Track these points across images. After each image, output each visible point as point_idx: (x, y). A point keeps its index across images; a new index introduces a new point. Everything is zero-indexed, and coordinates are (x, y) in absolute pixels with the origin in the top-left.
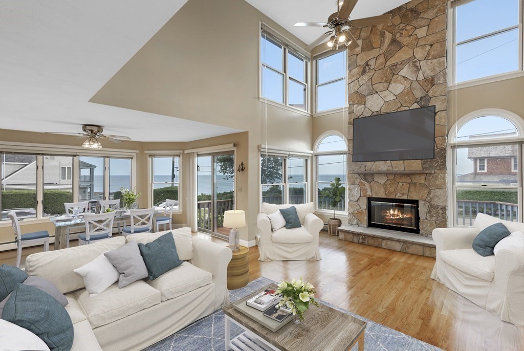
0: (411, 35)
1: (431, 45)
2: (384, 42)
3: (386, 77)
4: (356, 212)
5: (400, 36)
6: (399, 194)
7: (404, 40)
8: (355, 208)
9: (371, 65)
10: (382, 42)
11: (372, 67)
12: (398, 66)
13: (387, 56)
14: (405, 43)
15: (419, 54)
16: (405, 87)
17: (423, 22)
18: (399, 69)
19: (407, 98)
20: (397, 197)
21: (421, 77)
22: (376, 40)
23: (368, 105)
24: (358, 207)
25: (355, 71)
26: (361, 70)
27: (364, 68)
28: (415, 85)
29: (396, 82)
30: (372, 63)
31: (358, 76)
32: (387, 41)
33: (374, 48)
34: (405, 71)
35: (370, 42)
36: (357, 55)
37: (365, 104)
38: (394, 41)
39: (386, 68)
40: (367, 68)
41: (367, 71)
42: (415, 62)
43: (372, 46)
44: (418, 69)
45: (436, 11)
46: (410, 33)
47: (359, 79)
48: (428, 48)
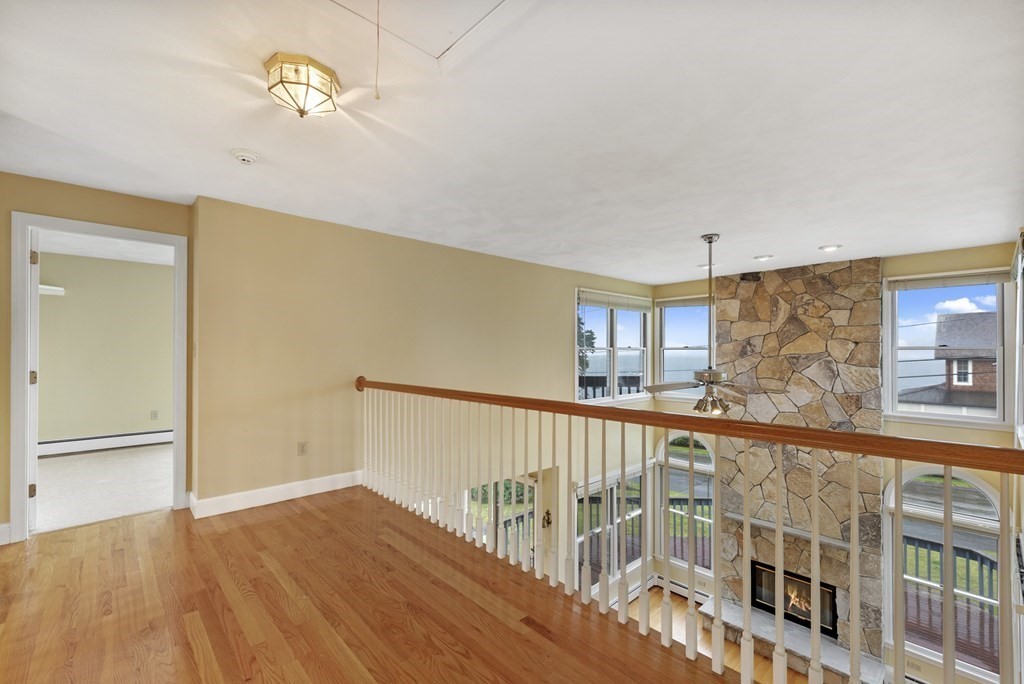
0: (822, 317)
1: (857, 343)
2: (777, 315)
3: (781, 372)
4: (730, 578)
5: (805, 313)
6: (802, 569)
7: (812, 323)
8: (729, 572)
9: (755, 346)
10: (774, 314)
11: (758, 349)
12: (801, 360)
13: (783, 338)
14: (812, 327)
15: (838, 351)
16: (814, 397)
17: (843, 303)
18: (802, 365)
19: (816, 416)
20: (799, 572)
21: (839, 389)
22: (763, 308)
23: (751, 408)
24: (734, 573)
25: (728, 347)
26: (740, 348)
27: (744, 347)
28: (829, 398)
29: (799, 383)
30: (757, 342)
31: (733, 357)
32: (782, 316)
33: (760, 320)
34: (813, 371)
35: (754, 308)
36: (732, 322)
37: (745, 406)
38: (793, 319)
39: (780, 358)
40: (749, 348)
41: (749, 353)
42: (830, 362)
43: (757, 316)
44: (834, 375)
45: (863, 290)
46: (822, 314)
47: (736, 363)
48: (851, 346)
